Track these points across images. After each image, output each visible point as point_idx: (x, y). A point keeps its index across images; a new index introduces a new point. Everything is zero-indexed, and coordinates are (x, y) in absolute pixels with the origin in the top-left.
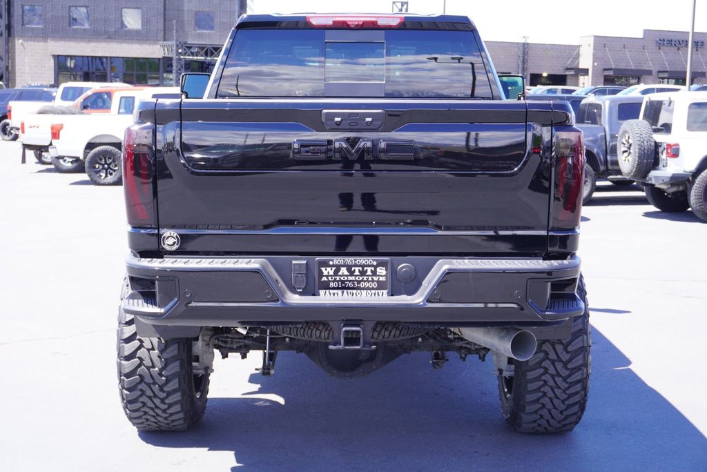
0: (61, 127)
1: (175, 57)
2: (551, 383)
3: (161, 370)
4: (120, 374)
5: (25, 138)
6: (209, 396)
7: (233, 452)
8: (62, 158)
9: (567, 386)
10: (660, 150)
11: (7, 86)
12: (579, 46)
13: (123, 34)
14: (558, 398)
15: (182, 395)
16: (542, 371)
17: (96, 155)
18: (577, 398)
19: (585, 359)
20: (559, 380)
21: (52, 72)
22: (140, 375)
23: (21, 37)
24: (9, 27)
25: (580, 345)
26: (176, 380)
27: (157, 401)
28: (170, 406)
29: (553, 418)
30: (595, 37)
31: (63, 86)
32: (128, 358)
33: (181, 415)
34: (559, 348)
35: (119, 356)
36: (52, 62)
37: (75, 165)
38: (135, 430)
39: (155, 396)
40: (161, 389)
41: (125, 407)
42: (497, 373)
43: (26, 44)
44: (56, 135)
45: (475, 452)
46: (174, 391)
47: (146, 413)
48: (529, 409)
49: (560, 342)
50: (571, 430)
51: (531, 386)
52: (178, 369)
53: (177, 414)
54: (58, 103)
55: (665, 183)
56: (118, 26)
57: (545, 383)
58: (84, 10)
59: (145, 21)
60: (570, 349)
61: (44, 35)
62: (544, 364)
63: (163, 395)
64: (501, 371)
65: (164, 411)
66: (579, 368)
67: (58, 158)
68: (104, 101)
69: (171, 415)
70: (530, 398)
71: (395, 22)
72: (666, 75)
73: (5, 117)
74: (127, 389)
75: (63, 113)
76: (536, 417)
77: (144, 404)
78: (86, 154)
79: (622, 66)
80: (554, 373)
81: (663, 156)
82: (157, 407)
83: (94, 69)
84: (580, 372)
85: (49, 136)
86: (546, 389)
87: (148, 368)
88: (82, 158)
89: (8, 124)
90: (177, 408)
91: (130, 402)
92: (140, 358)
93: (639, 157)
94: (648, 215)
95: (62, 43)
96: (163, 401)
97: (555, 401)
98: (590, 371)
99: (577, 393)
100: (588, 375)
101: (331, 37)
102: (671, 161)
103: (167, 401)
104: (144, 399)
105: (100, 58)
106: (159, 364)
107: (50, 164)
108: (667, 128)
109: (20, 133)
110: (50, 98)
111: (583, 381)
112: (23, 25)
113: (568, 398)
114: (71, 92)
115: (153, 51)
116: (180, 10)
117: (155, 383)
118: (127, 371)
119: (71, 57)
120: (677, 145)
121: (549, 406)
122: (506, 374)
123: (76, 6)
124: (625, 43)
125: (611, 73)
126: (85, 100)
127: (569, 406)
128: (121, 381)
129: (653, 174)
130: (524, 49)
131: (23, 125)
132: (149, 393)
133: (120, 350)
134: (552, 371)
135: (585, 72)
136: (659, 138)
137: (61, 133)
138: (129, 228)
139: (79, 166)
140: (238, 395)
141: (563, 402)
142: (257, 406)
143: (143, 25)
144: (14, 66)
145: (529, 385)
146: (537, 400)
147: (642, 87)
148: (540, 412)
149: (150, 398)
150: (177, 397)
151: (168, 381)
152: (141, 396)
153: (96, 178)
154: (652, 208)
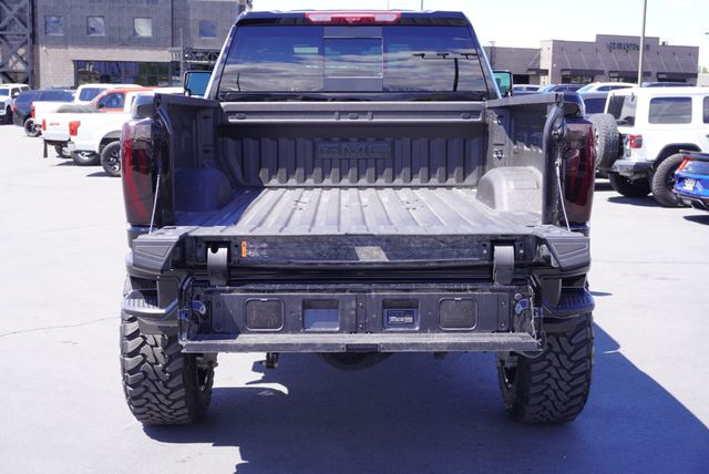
0: (78, 124)
1: (182, 61)
2: (555, 375)
3: (165, 366)
4: (124, 371)
5: (47, 134)
6: (214, 386)
7: (238, 448)
8: (80, 152)
9: (570, 378)
10: (624, 141)
11: (33, 88)
12: (540, 50)
13: (135, 41)
14: (561, 389)
15: (187, 391)
16: (546, 363)
17: (110, 149)
18: (580, 390)
19: (589, 350)
20: (562, 372)
21: (72, 75)
22: (143, 372)
23: (45, 44)
24: (33, 35)
25: (584, 337)
26: (181, 376)
27: (161, 397)
28: (174, 402)
29: (556, 409)
30: (554, 41)
31: (81, 87)
32: (131, 355)
33: (186, 411)
34: (563, 340)
35: (123, 353)
36: (72, 66)
37: (92, 158)
38: (140, 425)
39: (160, 392)
40: (165, 386)
41: (130, 403)
42: (499, 364)
43: (49, 51)
44: (73, 131)
45: (480, 445)
46: (179, 387)
47: (150, 409)
48: (533, 401)
49: (564, 334)
50: (573, 419)
51: (536, 379)
52: (181, 366)
53: (181, 410)
54: (77, 102)
55: (628, 171)
56: (131, 33)
57: (550, 375)
58: (100, 20)
59: (155, 30)
60: (573, 341)
61: (64, 43)
62: (548, 357)
63: (167, 391)
64: (503, 362)
65: (169, 407)
66: (582, 361)
67: (77, 152)
68: (118, 101)
69: (175, 410)
70: (533, 390)
71: (391, 19)
72: (617, 75)
73: (30, 116)
74: (131, 386)
75: (81, 112)
76: (540, 408)
77: (148, 400)
78: (101, 149)
79: (578, 67)
80: (558, 365)
81: (628, 147)
82: (161, 403)
83: (110, 72)
84: (584, 364)
85: (68, 132)
86: (550, 381)
87: (152, 364)
88: (97, 152)
89: (32, 122)
90: (182, 403)
91: (134, 398)
92: (143, 355)
93: (605, 148)
94: (612, 200)
95: (80, 50)
96: (167, 397)
97: (559, 393)
98: (593, 363)
99: (581, 385)
100: (591, 366)
101: (329, 33)
102: (634, 152)
103: (171, 397)
104: (148, 395)
105: (116, 62)
106: (162, 361)
107: (69, 157)
108: (630, 121)
109: (42, 130)
110: (70, 98)
111: (587, 373)
112: (46, 33)
113: (572, 390)
114: (89, 92)
115: (163, 56)
116: (186, 20)
117: (158, 380)
118: (130, 368)
119: (90, 62)
120: (640, 136)
121: (553, 397)
122: (508, 365)
123: (93, 17)
124: (579, 47)
125: (568, 73)
126: (101, 99)
127: (572, 398)
128: (125, 378)
129: (618, 162)
130: (492, 52)
131: (44, 122)
132: (153, 390)
133: (123, 347)
134: (556, 363)
135: (545, 72)
136: (623, 130)
137: (79, 129)
138: (129, 226)
139: (95, 160)
140: (242, 385)
141: (567, 393)
142: (260, 397)
143: (153, 33)
144: (38, 70)
145: (534, 378)
146: (541, 393)
147: (599, 85)
148: (544, 404)
149: (154, 394)
150: (181, 393)
151: (171, 377)
152: (145, 392)
153: (110, 170)
154: (616, 194)
